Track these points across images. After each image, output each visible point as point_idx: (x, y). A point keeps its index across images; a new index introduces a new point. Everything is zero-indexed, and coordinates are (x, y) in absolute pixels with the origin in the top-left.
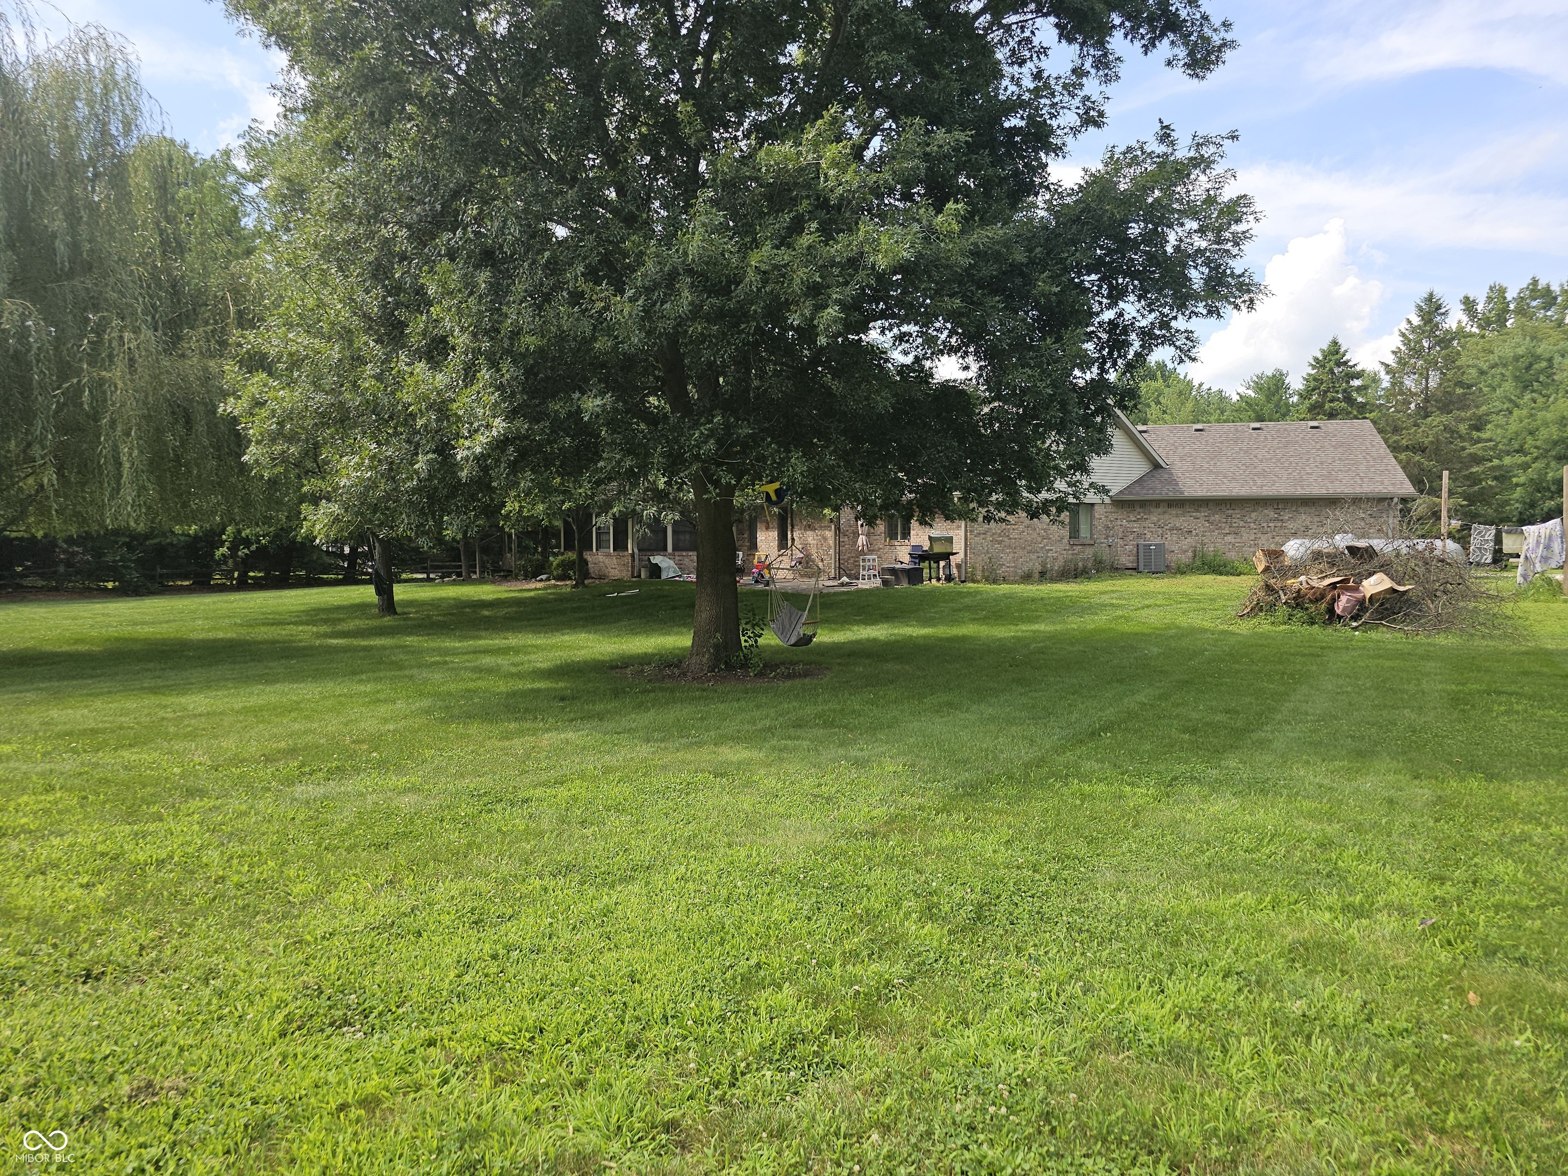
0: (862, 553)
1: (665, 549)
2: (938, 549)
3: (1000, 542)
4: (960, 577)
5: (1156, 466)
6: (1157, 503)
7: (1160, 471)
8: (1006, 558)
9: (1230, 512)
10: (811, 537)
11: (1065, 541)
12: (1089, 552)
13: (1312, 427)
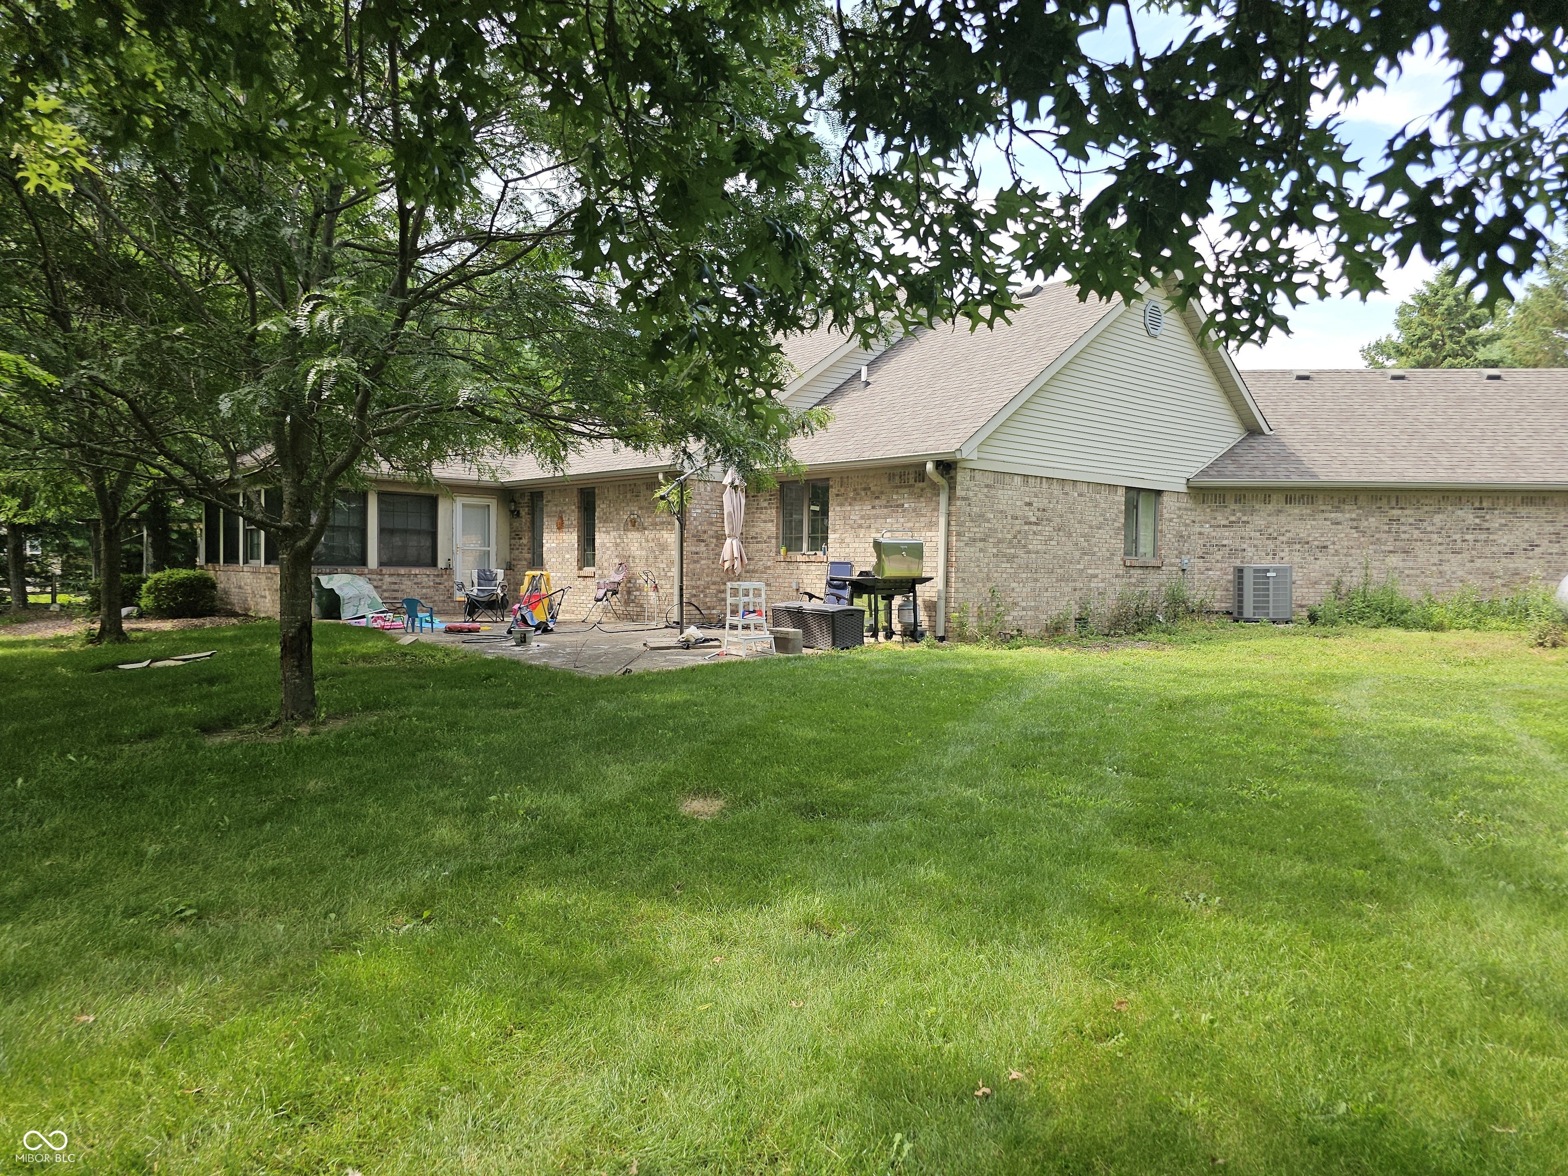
0: (731, 574)
1: (363, 561)
2: (894, 569)
3: (1011, 559)
4: (933, 628)
5: (1253, 431)
6: (1265, 493)
7: (1261, 439)
8: (1021, 591)
9: (1396, 512)
10: (635, 543)
11: (1118, 559)
12: (1154, 581)
13: (1490, 377)
